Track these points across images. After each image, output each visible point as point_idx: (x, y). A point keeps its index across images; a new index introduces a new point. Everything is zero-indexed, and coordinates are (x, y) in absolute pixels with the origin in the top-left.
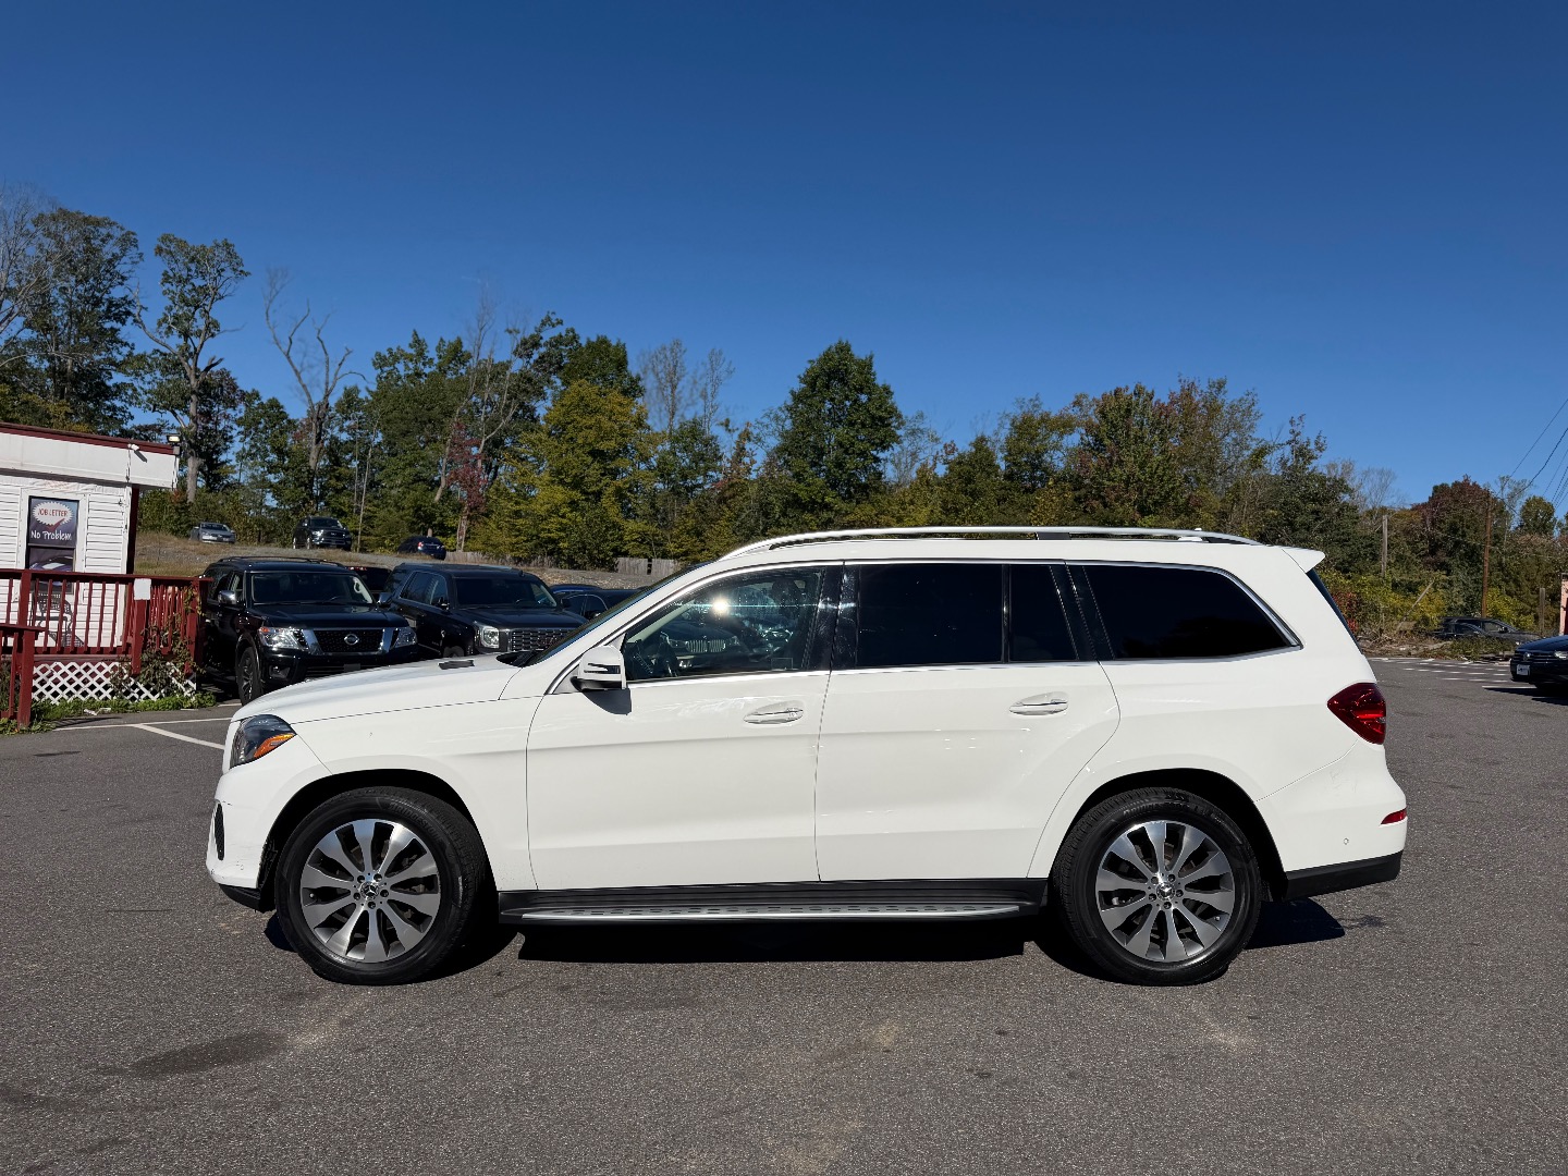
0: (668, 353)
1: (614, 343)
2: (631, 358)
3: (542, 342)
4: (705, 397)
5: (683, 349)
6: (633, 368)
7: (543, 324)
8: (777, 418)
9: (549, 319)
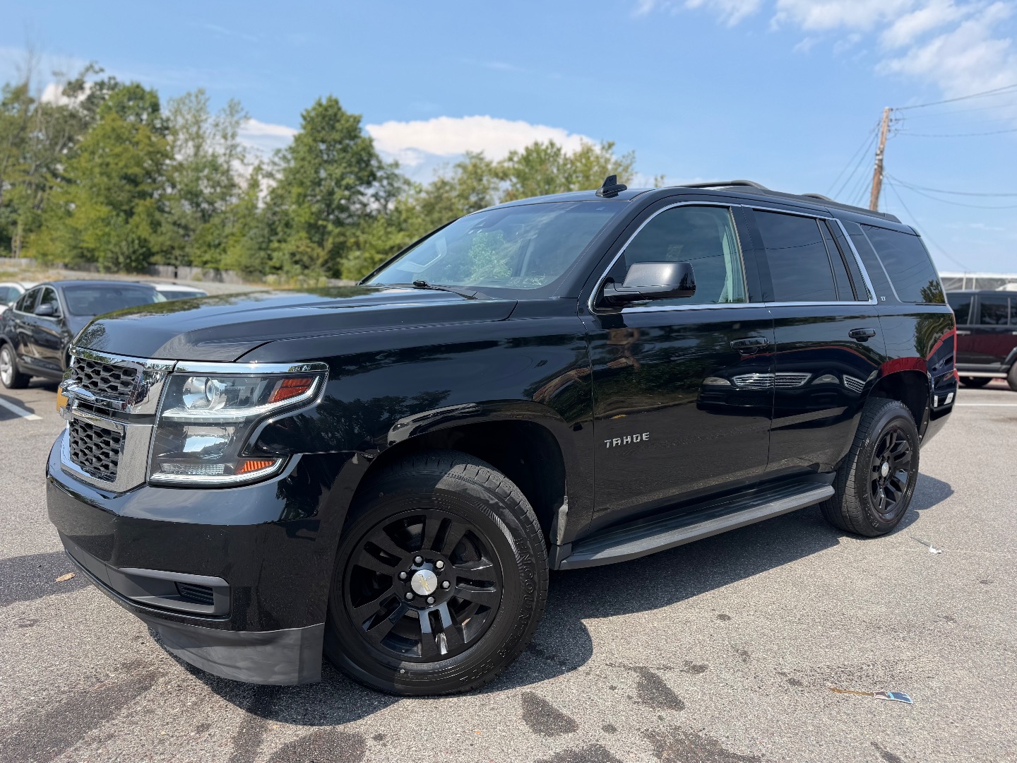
0: (193, 99)
1: (147, 88)
2: (163, 103)
3: (88, 85)
4: (225, 137)
5: (207, 96)
6: (165, 112)
7: (87, 70)
8: (284, 158)
9: (91, 67)
